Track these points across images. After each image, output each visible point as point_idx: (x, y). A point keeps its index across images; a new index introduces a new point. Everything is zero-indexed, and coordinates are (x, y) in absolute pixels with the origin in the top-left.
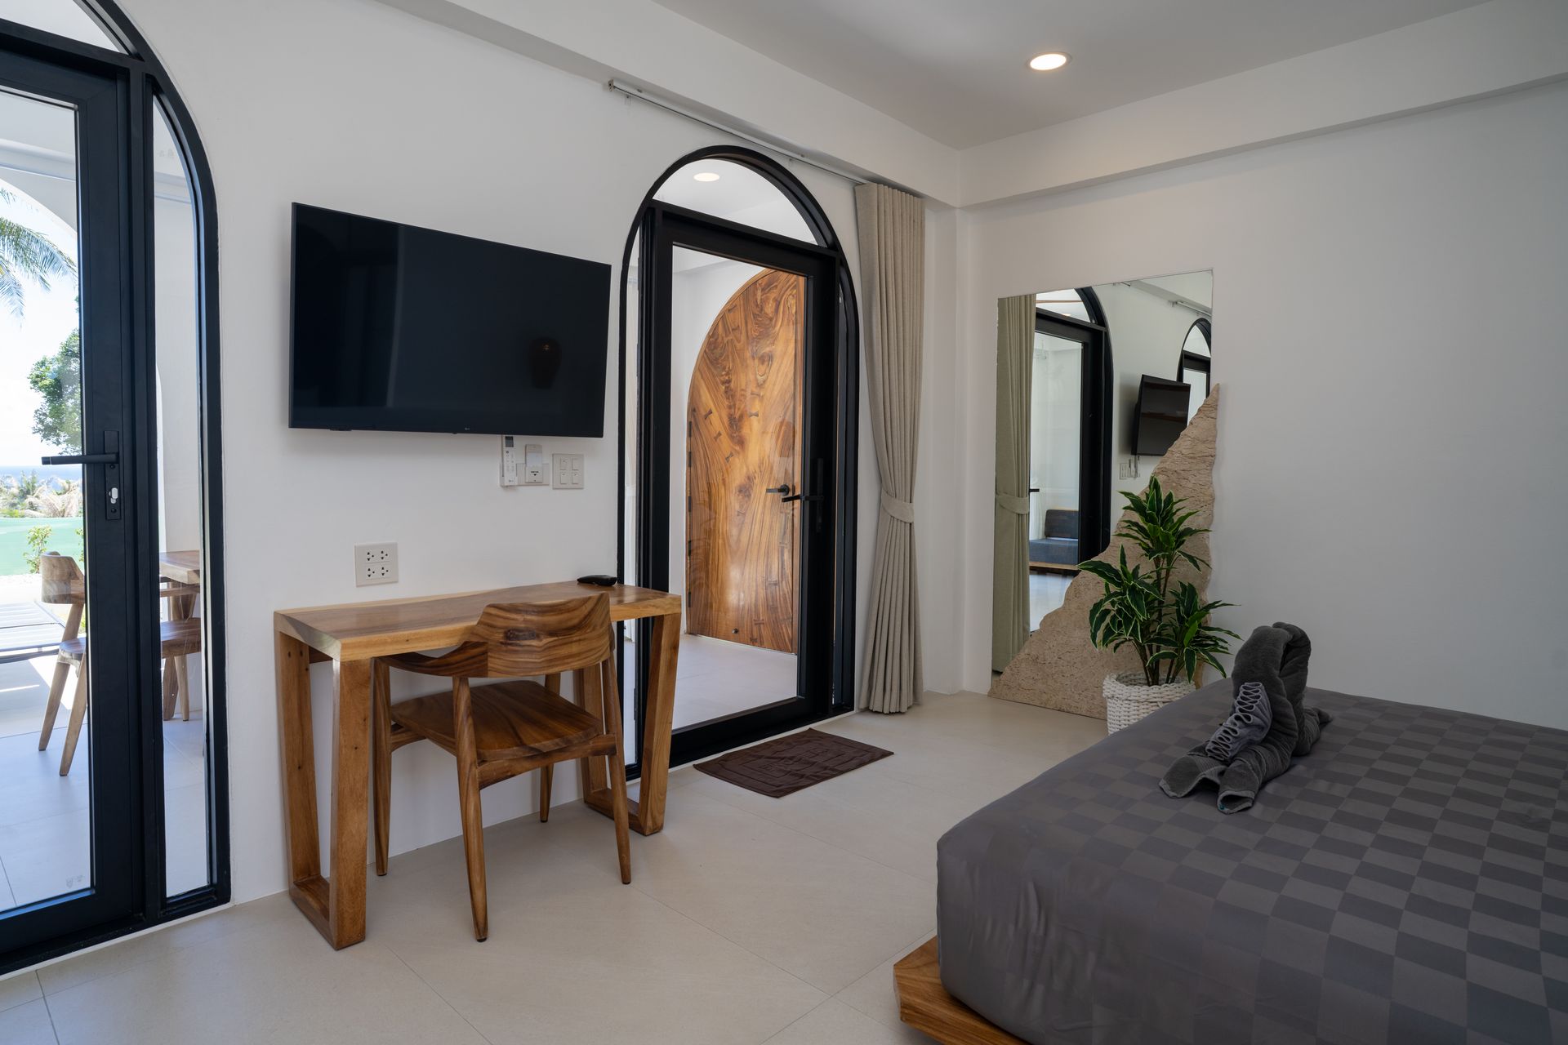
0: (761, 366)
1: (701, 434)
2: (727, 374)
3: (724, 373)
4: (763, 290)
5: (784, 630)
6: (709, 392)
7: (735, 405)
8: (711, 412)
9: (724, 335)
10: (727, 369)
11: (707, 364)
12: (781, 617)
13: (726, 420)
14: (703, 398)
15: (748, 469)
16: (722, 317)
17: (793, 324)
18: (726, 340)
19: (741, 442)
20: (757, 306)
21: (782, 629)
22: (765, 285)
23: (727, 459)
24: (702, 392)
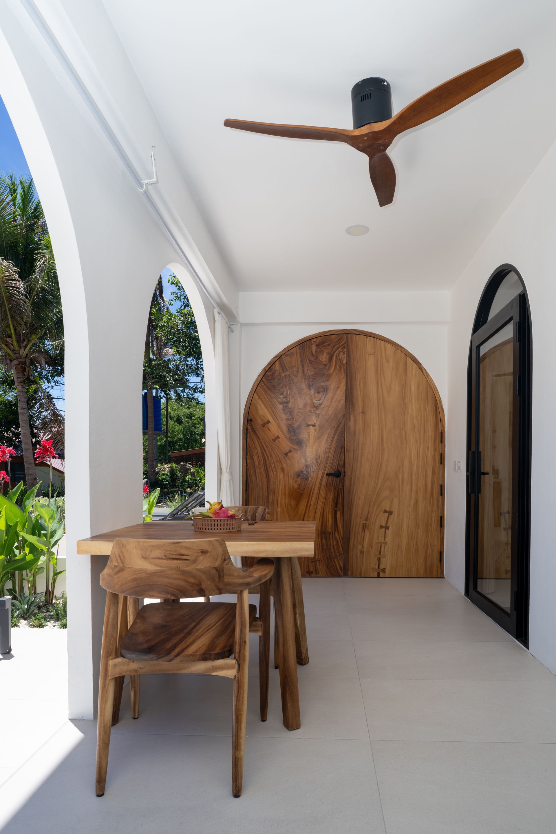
0: (317, 394)
1: (258, 437)
2: (285, 397)
3: (282, 396)
4: (317, 345)
5: (336, 563)
6: (267, 408)
7: (293, 418)
8: (268, 422)
9: (281, 371)
10: (285, 394)
11: (264, 389)
12: (334, 555)
13: (285, 428)
14: (261, 412)
15: (306, 461)
16: (279, 357)
17: (344, 369)
18: (283, 375)
19: (299, 443)
20: (313, 355)
21: (335, 562)
22: (319, 343)
23: (286, 454)
24: (259, 407)
